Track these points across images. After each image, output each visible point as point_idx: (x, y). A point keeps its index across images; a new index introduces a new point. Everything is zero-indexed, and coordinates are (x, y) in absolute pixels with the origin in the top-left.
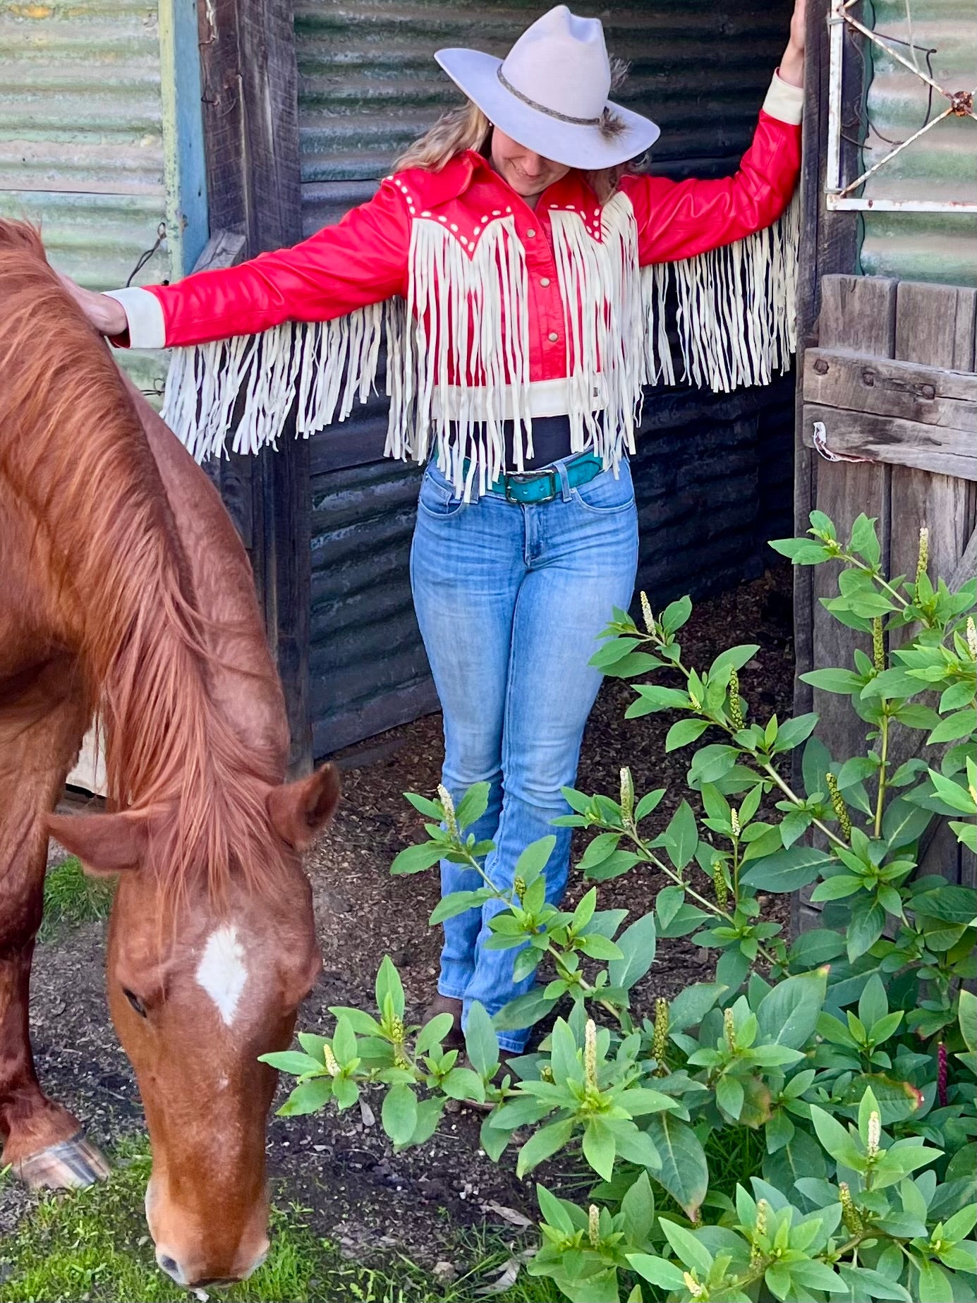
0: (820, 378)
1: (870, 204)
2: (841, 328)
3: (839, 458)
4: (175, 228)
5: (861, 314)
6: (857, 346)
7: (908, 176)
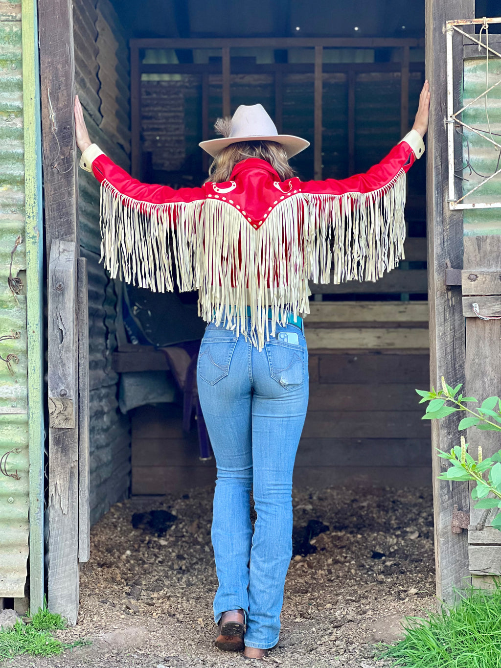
0: (473, 283)
1: (474, 205)
2: (478, 259)
3: (489, 318)
4: (33, 237)
5: (491, 252)
6: (489, 266)
7: (484, 194)
